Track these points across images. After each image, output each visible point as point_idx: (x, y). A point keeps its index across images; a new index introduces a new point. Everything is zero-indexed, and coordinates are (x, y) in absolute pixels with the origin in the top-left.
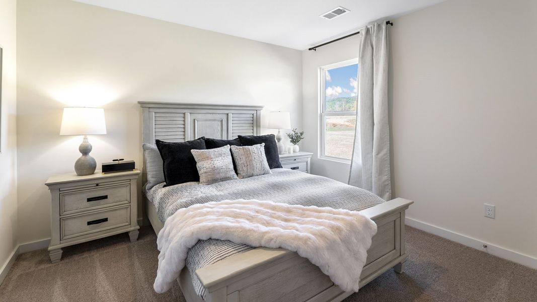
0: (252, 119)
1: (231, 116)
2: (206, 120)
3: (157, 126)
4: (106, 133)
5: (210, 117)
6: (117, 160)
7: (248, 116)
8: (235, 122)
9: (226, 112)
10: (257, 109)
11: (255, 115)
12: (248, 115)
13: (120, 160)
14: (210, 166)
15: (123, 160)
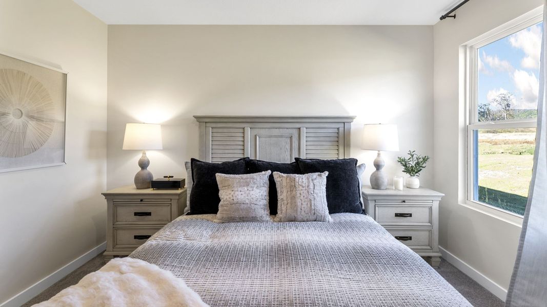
0: (336, 135)
1: (304, 130)
2: (270, 137)
3: (215, 143)
4: (162, 149)
5: (276, 132)
6: (167, 177)
7: (330, 131)
8: (309, 139)
9: (298, 126)
10: (345, 121)
11: (341, 130)
12: (331, 129)
13: (170, 177)
14: (228, 197)
15: (173, 177)
